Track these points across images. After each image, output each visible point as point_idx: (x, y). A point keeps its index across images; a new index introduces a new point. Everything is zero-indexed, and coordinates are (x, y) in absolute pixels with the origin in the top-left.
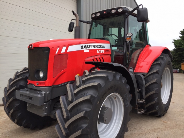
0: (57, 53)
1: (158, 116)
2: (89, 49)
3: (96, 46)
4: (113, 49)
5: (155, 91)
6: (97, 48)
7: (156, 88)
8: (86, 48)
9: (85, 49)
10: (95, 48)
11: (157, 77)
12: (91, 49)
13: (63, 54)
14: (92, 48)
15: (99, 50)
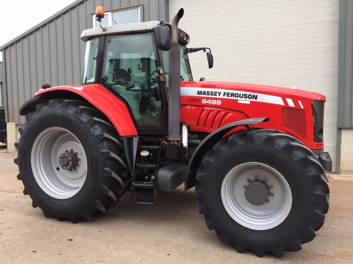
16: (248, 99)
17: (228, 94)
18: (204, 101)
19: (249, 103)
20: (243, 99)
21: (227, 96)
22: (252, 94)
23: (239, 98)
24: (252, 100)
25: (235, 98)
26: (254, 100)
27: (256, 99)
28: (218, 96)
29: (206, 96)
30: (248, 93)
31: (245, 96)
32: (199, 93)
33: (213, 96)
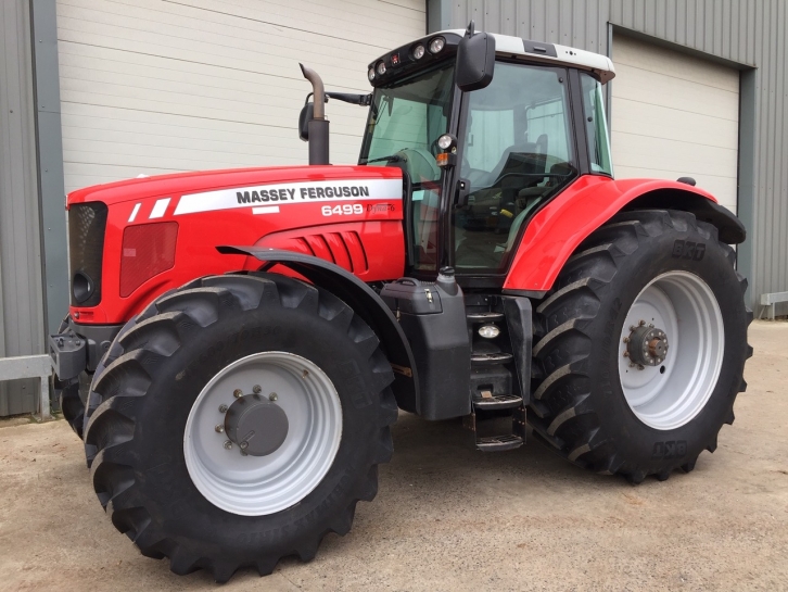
0: (132, 219)
1: (608, 472)
2: (280, 202)
3: (320, 192)
4: (414, 199)
5: (571, 368)
6: (327, 199)
7: (579, 353)
8: (267, 200)
9: (257, 203)
10: (311, 197)
11: (586, 309)
12: (289, 201)
13: (158, 222)
14: (298, 198)
15: (333, 204)
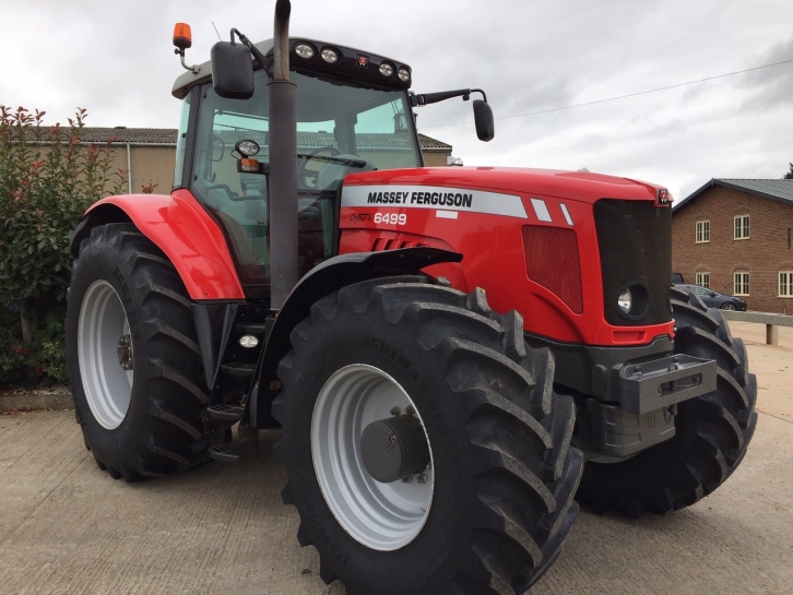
16: (454, 207)
17: (419, 198)
18: (378, 219)
19: (454, 216)
20: (446, 206)
21: (419, 202)
22: (463, 192)
23: (438, 206)
24: (461, 208)
25: (431, 206)
26: (466, 208)
27: (469, 205)
28: (401, 205)
29: (383, 205)
30: (455, 191)
31: (450, 200)
32: (372, 198)
33: (395, 205)
